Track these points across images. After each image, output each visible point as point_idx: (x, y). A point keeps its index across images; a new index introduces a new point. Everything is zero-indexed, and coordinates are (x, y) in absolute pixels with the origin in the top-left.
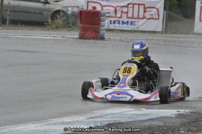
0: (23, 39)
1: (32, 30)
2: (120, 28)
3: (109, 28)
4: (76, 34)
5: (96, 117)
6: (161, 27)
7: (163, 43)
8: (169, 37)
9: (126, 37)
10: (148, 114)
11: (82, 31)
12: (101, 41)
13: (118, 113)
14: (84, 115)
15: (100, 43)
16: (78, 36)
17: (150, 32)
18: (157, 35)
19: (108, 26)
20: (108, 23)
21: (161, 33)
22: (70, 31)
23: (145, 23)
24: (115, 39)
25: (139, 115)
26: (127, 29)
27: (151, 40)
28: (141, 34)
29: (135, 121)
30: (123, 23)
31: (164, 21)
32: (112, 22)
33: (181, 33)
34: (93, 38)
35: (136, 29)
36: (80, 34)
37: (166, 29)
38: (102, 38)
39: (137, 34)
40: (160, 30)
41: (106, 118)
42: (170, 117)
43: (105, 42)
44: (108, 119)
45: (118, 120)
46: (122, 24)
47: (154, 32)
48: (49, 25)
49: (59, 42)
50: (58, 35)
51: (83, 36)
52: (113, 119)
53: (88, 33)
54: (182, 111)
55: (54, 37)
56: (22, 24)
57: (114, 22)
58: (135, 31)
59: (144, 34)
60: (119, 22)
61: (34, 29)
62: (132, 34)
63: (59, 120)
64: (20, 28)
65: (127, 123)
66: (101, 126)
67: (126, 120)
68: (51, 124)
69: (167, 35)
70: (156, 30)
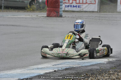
0: (12, 18)
1: (18, 12)
2: (72, 10)
3: (65, 10)
4: (45, 14)
5: (58, 65)
6: (97, 8)
7: (98, 18)
9: (76, 15)
10: (90, 62)
11: (49, 12)
12: (60, 18)
13: (72, 62)
14: (50, 63)
16: (46, 15)
17: (90, 12)
18: (94, 13)
19: (64, 9)
20: (64, 7)
21: (97, 12)
22: (41, 12)
23: (87, 6)
24: (68, 17)
25: (85, 62)
26: (76, 10)
27: (90, 16)
29: (82, 67)
30: (74, 6)
31: (99, 5)
33: (109, 12)
34: (55, 16)
35: (81, 10)
36: (47, 14)
37: (100, 10)
38: (61, 16)
39: (82, 13)
40: (96, 10)
42: (104, 64)
43: (63, 18)
44: (65, 66)
45: (71, 66)
47: (93, 12)
48: (28, 8)
49: (35, 19)
50: (34, 15)
51: (49, 15)
52: (68, 66)
53: (52, 13)
54: (111, 60)
55: (32, 16)
56: (11, 9)
57: (68, 6)
58: (81, 11)
59: (86, 13)
60: (71, 6)
61: (19, 12)
62: (79, 13)
63: (35, 67)
64: (10, 11)
65: (77, 68)
66: (61, 70)
67: (76, 66)
68: (31, 69)
69: (101, 13)
70: (94, 11)
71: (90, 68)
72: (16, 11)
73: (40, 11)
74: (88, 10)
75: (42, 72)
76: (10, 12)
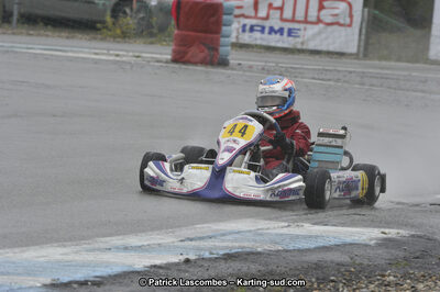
0: (47, 58)
1: (68, 38)
2: (265, 43)
3: (241, 41)
4: (165, 52)
5: (201, 238)
6: (356, 43)
7: (359, 79)
8: (372, 67)
9: (277, 63)
10: (316, 237)
11: (179, 45)
12: (220, 70)
13: (250, 231)
14: (173, 232)
15: (217, 73)
16: (169, 57)
17: (329, 53)
18: (344, 60)
19: (237, 37)
20: (238, 29)
21: (355, 56)
22: (152, 43)
23: (319, 33)
24: (251, 67)
25: (298, 236)
26: (280, 45)
27: (330, 71)
28: (311, 58)
29: (287, 251)
30: (272, 30)
31: (364, 31)
32: (248, 28)
33: (399, 60)
34: (203, 62)
35: (299, 47)
36: (174, 51)
37: (366, 49)
38: (224, 63)
39: (302, 56)
40: (353, 48)
41: (223, 241)
42: (366, 245)
43: (229, 72)
44: (225, 244)
45: (248, 245)
46: (270, 33)
47: (341, 54)
48: (106, 28)
49: (128, 67)
50: (127, 52)
51: (182, 58)
52: (237, 245)
53: (193, 51)
54: (392, 233)
55: (117, 55)
56: (47, 24)
57: (252, 29)
58: (298, 50)
59: (317, 57)
60: (263, 28)
61: (73, 37)
62: (290, 56)
63: (117, 241)
64: (42, 32)
65: (269, 254)
66: (210, 259)
67: (266, 247)
68: (99, 250)
69: (368, 62)
70: (345, 50)
71: (314, 258)
72: (63, 34)
73: (150, 40)
74: (323, 48)
75: (140, 262)
76: (39, 35)
